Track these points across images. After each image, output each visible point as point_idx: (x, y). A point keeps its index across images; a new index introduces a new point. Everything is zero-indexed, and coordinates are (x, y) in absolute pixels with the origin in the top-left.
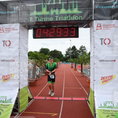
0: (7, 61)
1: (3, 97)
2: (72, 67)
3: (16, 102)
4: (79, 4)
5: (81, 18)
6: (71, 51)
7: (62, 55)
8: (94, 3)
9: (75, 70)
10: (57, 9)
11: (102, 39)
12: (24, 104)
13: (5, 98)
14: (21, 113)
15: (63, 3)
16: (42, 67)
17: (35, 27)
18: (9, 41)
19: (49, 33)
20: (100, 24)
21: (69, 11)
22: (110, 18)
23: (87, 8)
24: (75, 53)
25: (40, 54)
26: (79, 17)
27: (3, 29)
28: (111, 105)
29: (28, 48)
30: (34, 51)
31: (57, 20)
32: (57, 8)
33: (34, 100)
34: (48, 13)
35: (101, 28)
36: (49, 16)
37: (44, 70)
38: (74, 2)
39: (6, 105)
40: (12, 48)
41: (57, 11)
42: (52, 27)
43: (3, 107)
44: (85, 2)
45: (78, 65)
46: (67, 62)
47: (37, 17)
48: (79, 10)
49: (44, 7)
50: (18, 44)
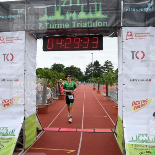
0: (8, 80)
1: (4, 128)
2: (94, 89)
3: (20, 135)
4: (103, 6)
5: (105, 24)
6: (93, 68)
7: (81, 73)
8: (123, 4)
9: (99, 92)
10: (75, 13)
11: (133, 52)
12: (31, 137)
13: (6, 130)
14: (27, 150)
15: (82, 4)
16: (55, 89)
17: (46, 36)
18: (11, 54)
19: (63, 43)
20: (131, 32)
21: (90, 16)
22: (143, 24)
23: (114, 11)
24: (98, 70)
25: (53, 72)
26: (103, 23)
27: (3, 39)
28: (145, 138)
29: (36, 64)
30: (44, 68)
31: (74, 27)
32: (75, 10)
33: (44, 131)
34: (62, 18)
35: (132, 37)
36: (63, 21)
37: (57, 92)
38: (96, 3)
39: (7, 139)
40: (15, 63)
41: (74, 15)
42: (68, 36)
43: (3, 141)
44: (111, 3)
45: (102, 86)
46: (88, 82)
47: (49, 23)
48: (103, 14)
49: (58, 10)
50: (23, 58)
